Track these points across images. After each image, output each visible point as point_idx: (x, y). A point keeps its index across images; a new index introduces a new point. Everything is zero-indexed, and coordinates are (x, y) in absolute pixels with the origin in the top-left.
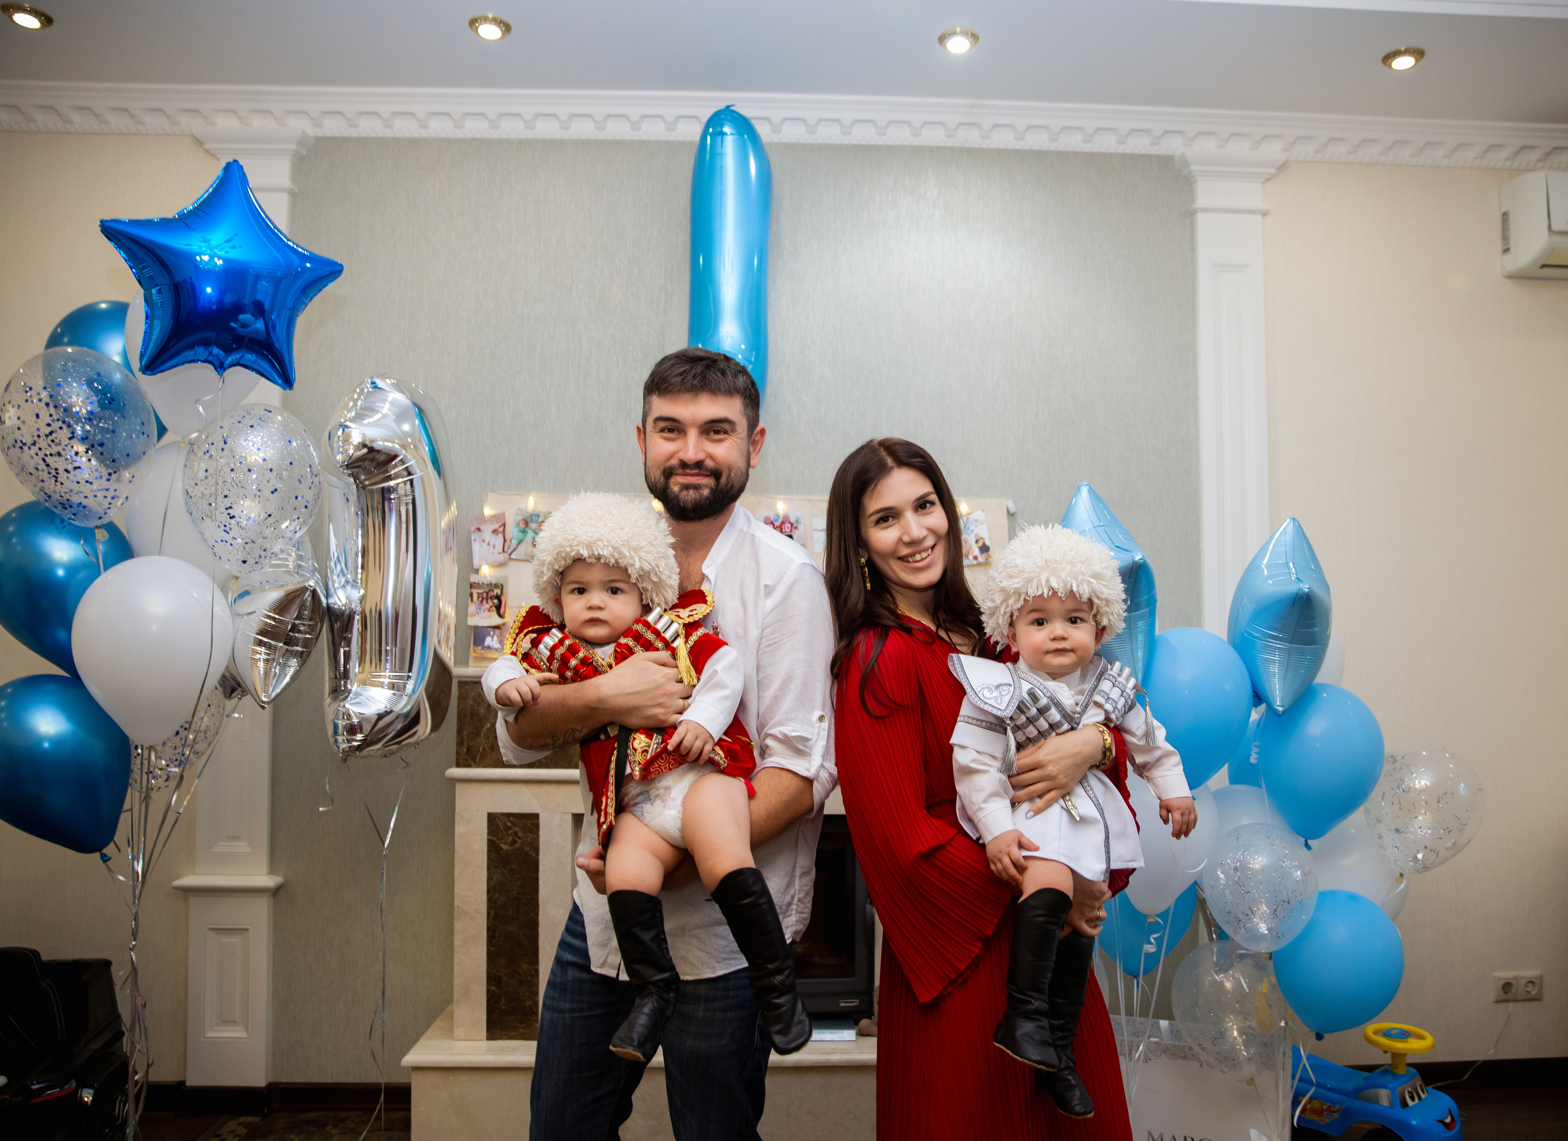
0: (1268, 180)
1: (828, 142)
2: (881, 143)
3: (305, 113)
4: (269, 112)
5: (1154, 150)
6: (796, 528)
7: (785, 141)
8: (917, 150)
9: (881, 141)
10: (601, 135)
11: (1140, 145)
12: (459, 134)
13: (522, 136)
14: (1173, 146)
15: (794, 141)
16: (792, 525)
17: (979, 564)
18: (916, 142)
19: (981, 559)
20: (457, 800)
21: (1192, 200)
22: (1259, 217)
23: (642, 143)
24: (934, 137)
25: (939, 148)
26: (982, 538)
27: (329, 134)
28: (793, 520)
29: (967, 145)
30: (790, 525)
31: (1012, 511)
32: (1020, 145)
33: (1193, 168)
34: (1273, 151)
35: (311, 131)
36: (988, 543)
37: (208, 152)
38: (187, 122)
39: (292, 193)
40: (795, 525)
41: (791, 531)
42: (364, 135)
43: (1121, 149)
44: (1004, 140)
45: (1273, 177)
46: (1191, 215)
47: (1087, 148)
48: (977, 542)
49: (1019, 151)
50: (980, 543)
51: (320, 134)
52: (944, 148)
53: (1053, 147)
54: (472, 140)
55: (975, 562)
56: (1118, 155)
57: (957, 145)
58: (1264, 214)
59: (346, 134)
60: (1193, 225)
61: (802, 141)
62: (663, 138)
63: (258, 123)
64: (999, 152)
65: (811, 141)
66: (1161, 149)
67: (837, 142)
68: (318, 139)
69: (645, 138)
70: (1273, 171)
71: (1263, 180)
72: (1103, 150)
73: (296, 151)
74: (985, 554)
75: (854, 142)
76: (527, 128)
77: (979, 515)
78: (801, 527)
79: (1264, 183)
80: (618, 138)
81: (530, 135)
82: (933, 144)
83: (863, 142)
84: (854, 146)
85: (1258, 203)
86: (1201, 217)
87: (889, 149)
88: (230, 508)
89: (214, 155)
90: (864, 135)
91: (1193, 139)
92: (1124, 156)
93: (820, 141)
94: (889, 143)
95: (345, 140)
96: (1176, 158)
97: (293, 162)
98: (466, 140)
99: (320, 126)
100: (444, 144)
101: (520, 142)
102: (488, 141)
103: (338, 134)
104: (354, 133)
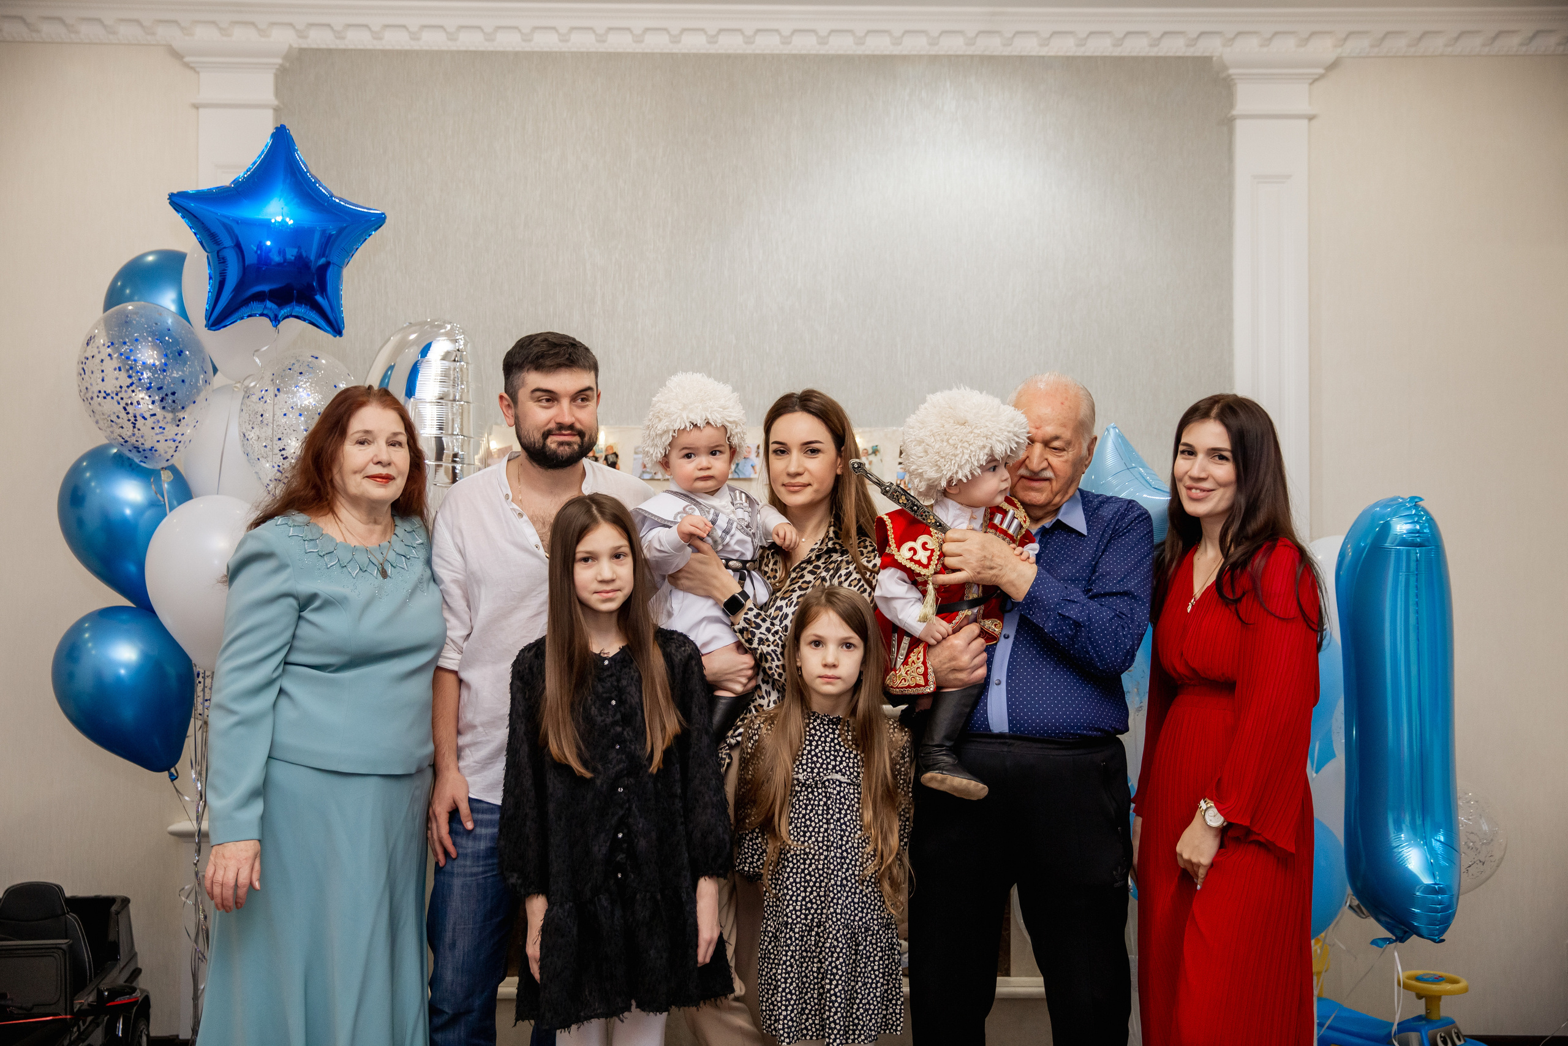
0: (1314, 81)
1: (841, 52)
2: (896, 52)
3: (291, 25)
4: (253, 24)
5: (1190, 52)
7: (794, 52)
8: (934, 59)
9: (896, 51)
10: (602, 48)
11: (1175, 47)
13: (518, 49)
14: (1211, 48)
15: (804, 52)
18: (933, 51)
21: (1231, 105)
22: (1305, 122)
23: (645, 55)
24: (954, 45)
25: (957, 56)
27: (314, 46)
29: (987, 53)
32: (1044, 52)
33: (1231, 71)
34: (1324, 49)
35: (297, 43)
37: (187, 65)
38: (164, 33)
39: (276, 110)
42: (351, 47)
43: (1154, 52)
44: (1029, 46)
45: (1321, 77)
46: (1228, 123)
47: (1117, 52)
49: (1043, 58)
51: (304, 46)
52: (962, 56)
53: (1080, 52)
54: (466, 52)
56: (1150, 57)
57: (978, 53)
58: (1311, 118)
59: (332, 46)
60: (1231, 132)
61: (814, 52)
62: (666, 51)
63: (242, 36)
64: (1021, 58)
65: (822, 52)
66: (1198, 51)
67: (850, 52)
68: (302, 51)
69: (648, 50)
70: (1321, 71)
71: (1311, 81)
72: (1134, 54)
73: (281, 65)
75: (868, 52)
76: (524, 40)
79: (1311, 84)
80: (621, 50)
81: (527, 47)
82: (950, 53)
83: (877, 53)
84: (867, 56)
85: (1304, 107)
86: (1239, 124)
87: (905, 58)
88: (284, 449)
89: (192, 68)
90: (879, 45)
91: (1234, 39)
92: (1157, 59)
93: (832, 52)
94: (905, 53)
95: (332, 52)
96: (1214, 59)
97: (276, 76)
98: (459, 52)
99: (305, 37)
100: (434, 56)
101: (516, 54)
102: (482, 53)
103: (323, 46)
104: (341, 45)
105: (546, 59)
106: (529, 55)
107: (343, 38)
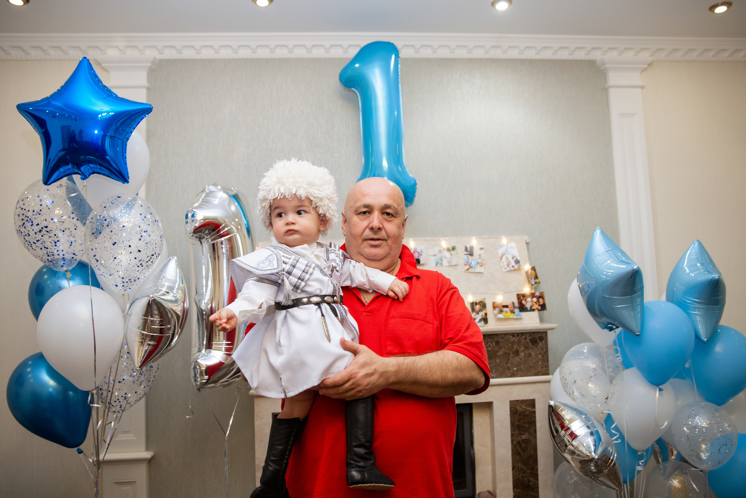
0: (643, 71)
1: (425, 57)
3: (155, 47)
4: (136, 47)
5: (587, 58)
6: (421, 255)
8: (471, 61)
9: (452, 56)
10: (309, 56)
11: (581, 55)
12: (236, 56)
13: (268, 57)
14: (597, 56)
15: (408, 57)
16: (419, 253)
17: (515, 270)
18: (470, 56)
19: (516, 267)
20: (255, 407)
21: (606, 82)
22: (640, 89)
24: (479, 54)
25: (481, 59)
26: (515, 256)
27: (167, 58)
28: (419, 250)
29: (495, 57)
30: (417, 253)
31: (528, 242)
32: (521, 57)
33: (607, 66)
34: (645, 56)
35: (158, 57)
36: (519, 259)
37: (103, 68)
38: (92, 53)
39: (148, 89)
40: (420, 253)
41: (419, 257)
42: (185, 58)
43: (571, 57)
44: (514, 54)
45: (646, 69)
46: (606, 89)
47: (554, 57)
48: (513, 258)
49: (520, 60)
50: (515, 259)
51: (162, 58)
52: (483, 59)
53: (538, 57)
54: (242, 59)
55: (513, 269)
56: (569, 60)
57: (490, 57)
58: (642, 87)
59: (176, 58)
60: (607, 95)
62: (341, 57)
63: (131, 53)
64: (511, 60)
65: (416, 57)
66: (590, 57)
67: (430, 57)
68: (161, 61)
69: (332, 57)
70: (646, 66)
71: (641, 71)
72: (562, 58)
73: (150, 67)
74: (518, 265)
75: (439, 57)
76: (271, 52)
77: (513, 244)
78: (424, 254)
79: (641, 73)
80: (318, 57)
81: (273, 56)
82: (478, 57)
83: (443, 57)
84: (438, 59)
85: (639, 83)
86: (612, 91)
89: (106, 70)
90: (444, 53)
91: (607, 51)
92: (572, 61)
93: (421, 57)
94: (456, 57)
95: (175, 60)
96: (597, 61)
97: (148, 73)
98: (239, 59)
99: (162, 53)
100: (227, 62)
101: (267, 60)
102: (250, 60)
103: (171, 58)
104: (180, 57)
105: (283, 62)
106: (273, 60)
107: (181, 53)
